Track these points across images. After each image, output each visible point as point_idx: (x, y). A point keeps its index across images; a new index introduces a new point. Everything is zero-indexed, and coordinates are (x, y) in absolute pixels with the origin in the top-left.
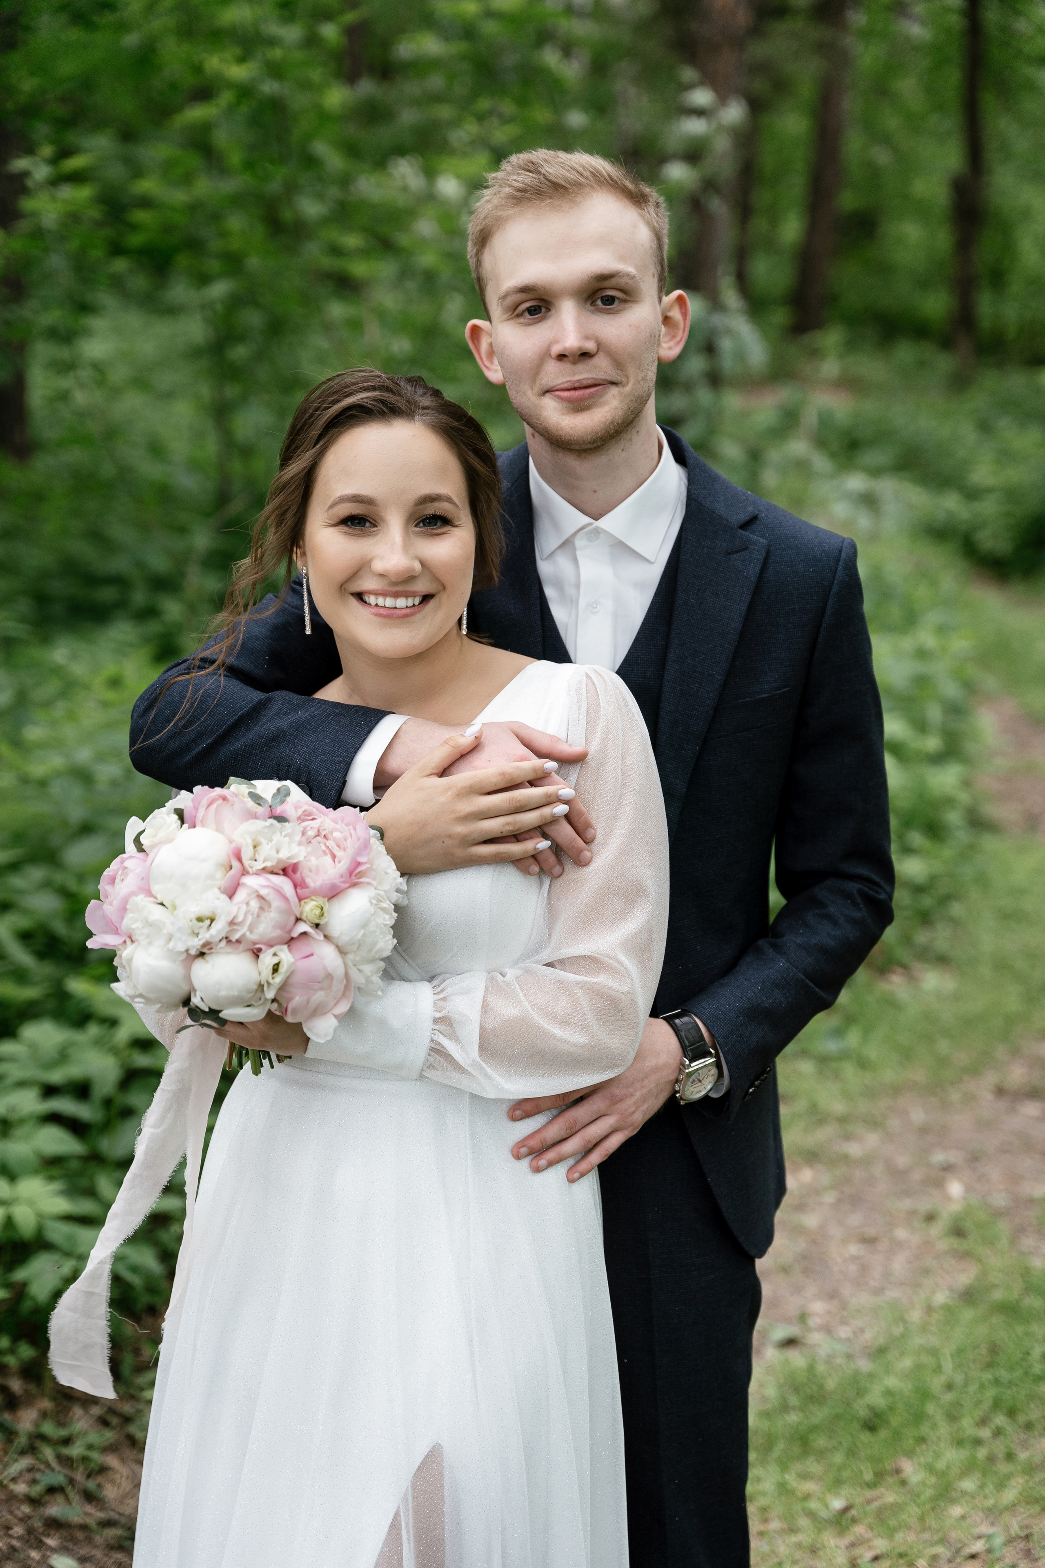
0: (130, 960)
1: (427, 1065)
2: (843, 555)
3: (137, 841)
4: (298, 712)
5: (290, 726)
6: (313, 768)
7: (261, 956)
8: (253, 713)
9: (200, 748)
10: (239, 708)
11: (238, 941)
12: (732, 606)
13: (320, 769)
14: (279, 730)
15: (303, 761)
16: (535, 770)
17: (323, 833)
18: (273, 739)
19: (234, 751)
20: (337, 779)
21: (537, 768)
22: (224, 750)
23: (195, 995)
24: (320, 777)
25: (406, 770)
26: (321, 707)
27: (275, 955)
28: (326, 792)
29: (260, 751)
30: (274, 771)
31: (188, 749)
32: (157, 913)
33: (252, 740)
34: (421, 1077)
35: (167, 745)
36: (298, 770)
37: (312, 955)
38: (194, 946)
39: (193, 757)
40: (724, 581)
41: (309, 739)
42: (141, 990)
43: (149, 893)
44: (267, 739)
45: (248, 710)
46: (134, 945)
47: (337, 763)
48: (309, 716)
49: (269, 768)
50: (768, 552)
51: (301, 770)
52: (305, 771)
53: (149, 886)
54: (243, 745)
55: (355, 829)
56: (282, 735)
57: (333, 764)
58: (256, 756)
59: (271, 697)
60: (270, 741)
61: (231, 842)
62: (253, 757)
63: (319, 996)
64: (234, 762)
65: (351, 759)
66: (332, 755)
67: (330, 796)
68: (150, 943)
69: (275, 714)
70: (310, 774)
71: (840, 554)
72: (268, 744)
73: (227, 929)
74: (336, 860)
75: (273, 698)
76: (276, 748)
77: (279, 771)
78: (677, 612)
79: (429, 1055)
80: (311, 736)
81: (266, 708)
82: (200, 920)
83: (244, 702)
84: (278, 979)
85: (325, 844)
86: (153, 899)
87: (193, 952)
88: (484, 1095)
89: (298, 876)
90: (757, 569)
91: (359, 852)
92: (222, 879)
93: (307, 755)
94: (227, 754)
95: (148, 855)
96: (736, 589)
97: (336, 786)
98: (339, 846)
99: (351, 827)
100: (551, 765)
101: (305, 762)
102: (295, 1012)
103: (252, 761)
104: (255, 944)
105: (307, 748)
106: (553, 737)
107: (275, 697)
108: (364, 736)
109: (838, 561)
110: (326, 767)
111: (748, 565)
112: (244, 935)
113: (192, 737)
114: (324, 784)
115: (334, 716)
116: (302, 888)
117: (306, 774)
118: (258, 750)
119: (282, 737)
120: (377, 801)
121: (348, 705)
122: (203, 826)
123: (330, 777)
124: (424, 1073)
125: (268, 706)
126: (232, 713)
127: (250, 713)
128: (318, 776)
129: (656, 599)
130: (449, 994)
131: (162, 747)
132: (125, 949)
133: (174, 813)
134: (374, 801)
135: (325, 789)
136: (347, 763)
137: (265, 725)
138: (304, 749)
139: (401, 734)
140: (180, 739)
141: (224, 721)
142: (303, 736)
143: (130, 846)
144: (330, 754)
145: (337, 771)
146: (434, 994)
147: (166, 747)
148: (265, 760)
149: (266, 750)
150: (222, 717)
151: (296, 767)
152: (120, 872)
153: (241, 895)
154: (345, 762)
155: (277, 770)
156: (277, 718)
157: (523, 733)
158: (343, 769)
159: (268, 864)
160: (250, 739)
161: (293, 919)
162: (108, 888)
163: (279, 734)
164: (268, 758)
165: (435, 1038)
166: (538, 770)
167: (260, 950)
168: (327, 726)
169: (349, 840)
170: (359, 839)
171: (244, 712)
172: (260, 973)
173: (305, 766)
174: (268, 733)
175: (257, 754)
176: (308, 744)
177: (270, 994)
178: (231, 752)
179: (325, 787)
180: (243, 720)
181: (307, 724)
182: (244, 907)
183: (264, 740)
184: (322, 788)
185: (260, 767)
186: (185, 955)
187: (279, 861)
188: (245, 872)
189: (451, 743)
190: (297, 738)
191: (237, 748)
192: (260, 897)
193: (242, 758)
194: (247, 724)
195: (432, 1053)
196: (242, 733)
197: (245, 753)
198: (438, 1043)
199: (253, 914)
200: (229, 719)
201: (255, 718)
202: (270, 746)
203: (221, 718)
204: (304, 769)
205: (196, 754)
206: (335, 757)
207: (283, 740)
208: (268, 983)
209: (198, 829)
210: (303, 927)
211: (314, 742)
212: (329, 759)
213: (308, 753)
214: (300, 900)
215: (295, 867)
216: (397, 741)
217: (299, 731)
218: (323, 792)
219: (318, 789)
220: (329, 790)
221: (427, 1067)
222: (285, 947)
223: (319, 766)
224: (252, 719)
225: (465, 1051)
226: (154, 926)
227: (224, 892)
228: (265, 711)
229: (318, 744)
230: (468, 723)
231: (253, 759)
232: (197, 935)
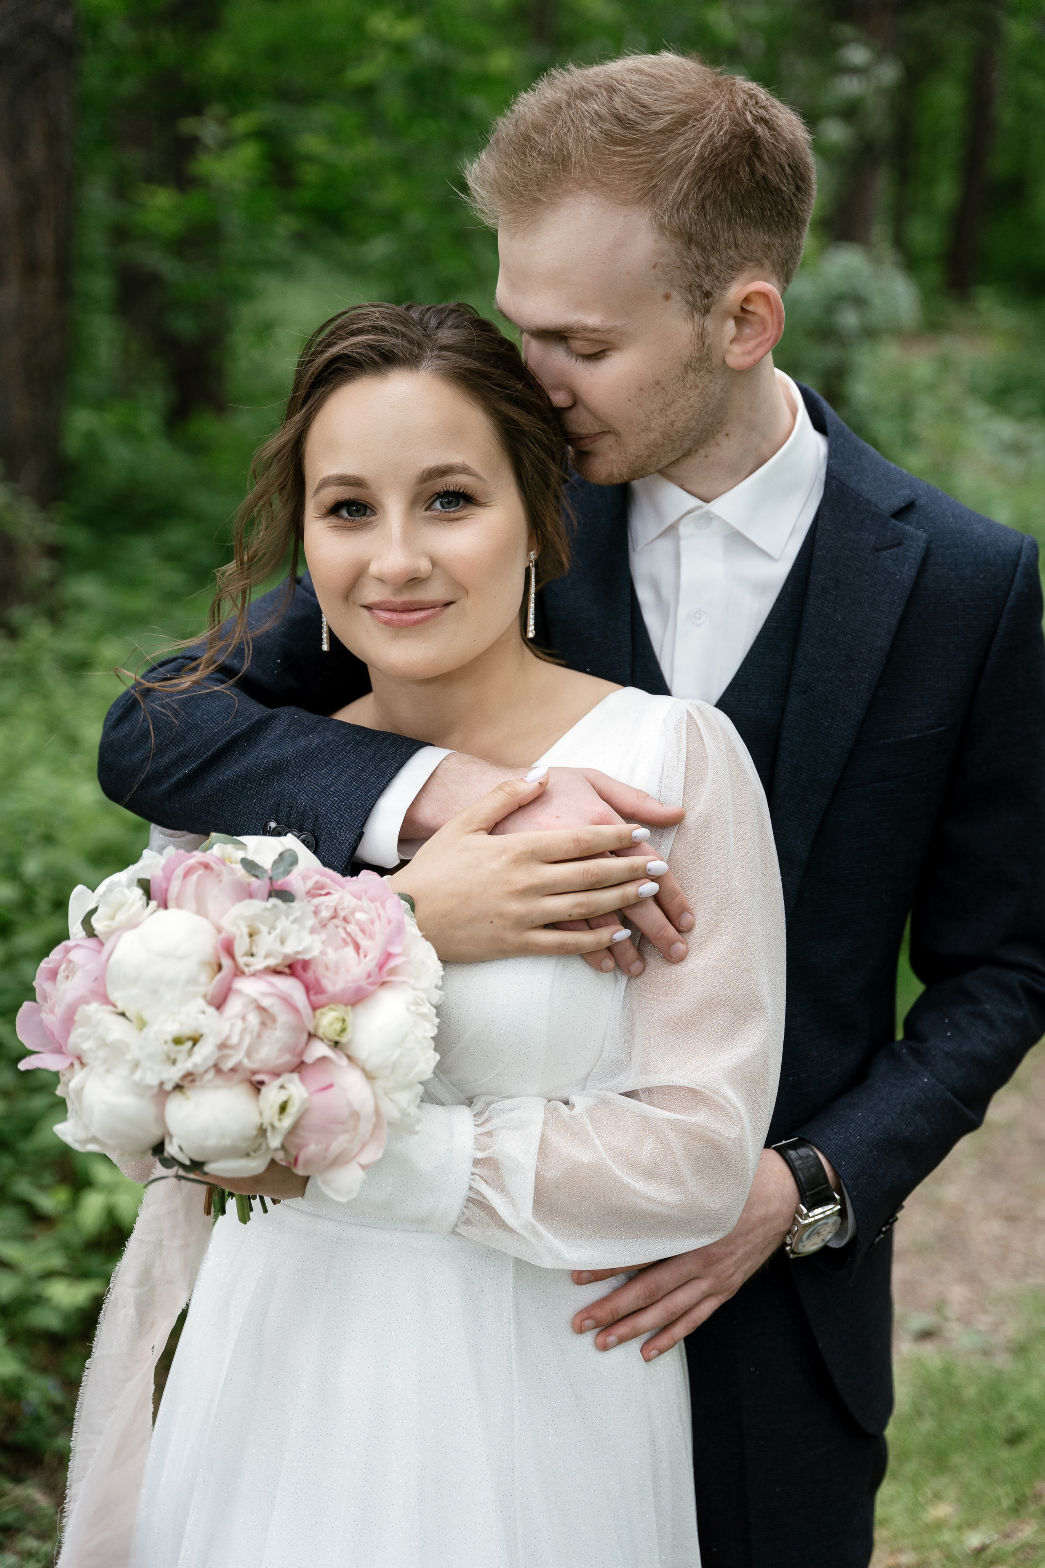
0: (80, 1091)
1: (462, 1220)
2: (1023, 559)
3: (86, 922)
4: (308, 736)
5: (297, 755)
6: (322, 813)
7: (264, 1090)
8: (251, 733)
9: (181, 775)
10: (233, 725)
11: (233, 1070)
12: (878, 618)
13: (330, 814)
14: (282, 759)
15: (310, 802)
16: (619, 838)
17: (342, 914)
18: (273, 770)
19: (223, 782)
20: (352, 829)
21: (623, 836)
22: (210, 779)
23: (171, 1142)
24: (330, 825)
25: (446, 822)
26: (338, 731)
27: (282, 1087)
28: (337, 845)
29: (257, 784)
30: (272, 812)
31: (167, 774)
32: (117, 1030)
33: (247, 769)
34: (454, 1232)
35: (141, 767)
36: (303, 813)
37: (331, 1086)
38: (170, 1080)
39: (172, 784)
40: (870, 586)
41: (320, 774)
42: (95, 1131)
43: (105, 1000)
44: (266, 770)
45: (245, 729)
46: (86, 1070)
47: (353, 808)
48: (322, 743)
49: (266, 808)
50: (928, 550)
51: (307, 813)
52: (311, 816)
53: (105, 989)
54: (234, 775)
55: (384, 908)
56: (286, 765)
57: (349, 809)
58: (251, 790)
59: (276, 714)
60: (269, 772)
61: (219, 930)
62: (247, 791)
63: (339, 1143)
64: (223, 796)
65: (371, 805)
66: (347, 797)
67: (341, 851)
68: (108, 1071)
69: (278, 737)
70: (317, 820)
71: (1019, 557)
72: (267, 777)
73: (217, 1054)
74: (361, 951)
75: (278, 716)
76: (277, 782)
77: (279, 813)
78: (806, 625)
79: (466, 1207)
80: (323, 770)
81: (267, 728)
82: (178, 1041)
83: (241, 719)
84: (286, 1123)
85: (345, 929)
86: (110, 1008)
87: (169, 1087)
88: (538, 1263)
89: (310, 975)
90: (913, 572)
91: (390, 941)
92: (209, 984)
93: (315, 795)
94: (214, 785)
95: (102, 944)
96: (885, 596)
97: (349, 838)
98: (363, 931)
99: (378, 904)
100: (641, 832)
101: (312, 803)
102: (307, 1163)
103: (246, 796)
104: (254, 1073)
105: (316, 785)
106: (639, 792)
107: (280, 714)
108: (391, 775)
109: (1016, 566)
110: (338, 813)
111: (901, 566)
112: (240, 1063)
113: (172, 759)
114: (334, 835)
115: (354, 745)
116: (316, 994)
117: (312, 820)
118: (254, 782)
119: (285, 768)
120: (403, 863)
121: (374, 730)
122: (179, 906)
123: (343, 826)
124: (457, 1229)
125: (271, 726)
126: (224, 732)
127: (247, 734)
128: (328, 824)
129: (778, 606)
130: (495, 1127)
131: (135, 769)
132: (73, 1076)
133: (138, 886)
134: (398, 862)
135: (335, 841)
136: (366, 810)
137: (265, 750)
138: (312, 786)
139: (440, 773)
140: (158, 760)
141: (214, 742)
142: (312, 769)
143: (75, 928)
144: (345, 796)
145: (352, 818)
146: (475, 1125)
147: (140, 770)
148: (262, 796)
149: (263, 784)
150: (212, 736)
151: (300, 809)
152: (63, 966)
153: (234, 1006)
154: (363, 808)
155: (276, 811)
156: (281, 742)
157: (601, 784)
158: (360, 817)
159: (272, 962)
160: (245, 768)
161: (305, 1036)
162: (47, 986)
163: (281, 764)
164: (266, 795)
165: (475, 1185)
166: (624, 838)
167: (262, 1083)
168: (344, 758)
169: (377, 923)
170: (390, 922)
171: (239, 732)
172: (261, 1114)
173: (311, 809)
174: (267, 761)
175: (252, 787)
176: (318, 779)
177: (275, 1142)
178: (220, 783)
179: (335, 839)
180: (238, 741)
181: (319, 753)
182: (239, 1024)
183: (262, 771)
184: (332, 840)
185: (255, 805)
186: (156, 1090)
187: (286, 956)
188: (238, 972)
189: (507, 789)
190: (304, 770)
191: (227, 778)
192: (261, 1009)
193: (232, 792)
194: (242, 747)
195: (471, 1205)
196: (234, 759)
197: (237, 786)
198: (478, 1193)
199: (251, 1033)
200: (220, 739)
201: (253, 740)
202: (270, 778)
203: (210, 738)
204: (310, 812)
205: (175, 781)
206: (351, 800)
207: (287, 772)
208: (273, 1127)
209: (172, 912)
210: (319, 1049)
211: (326, 778)
212: (343, 802)
213: (317, 792)
214: (314, 1008)
215: (306, 965)
216: (434, 781)
217: (307, 762)
218: (332, 844)
219: (326, 840)
220: (340, 842)
221: (463, 1223)
222: (295, 1076)
223: (330, 811)
224: (249, 742)
225: (515, 1207)
226: (116, 1050)
227: (210, 1003)
228: (266, 731)
229: (331, 781)
230: (527, 765)
231: (247, 794)
232: (174, 1062)
